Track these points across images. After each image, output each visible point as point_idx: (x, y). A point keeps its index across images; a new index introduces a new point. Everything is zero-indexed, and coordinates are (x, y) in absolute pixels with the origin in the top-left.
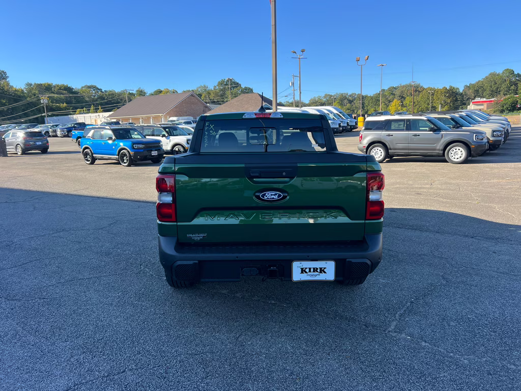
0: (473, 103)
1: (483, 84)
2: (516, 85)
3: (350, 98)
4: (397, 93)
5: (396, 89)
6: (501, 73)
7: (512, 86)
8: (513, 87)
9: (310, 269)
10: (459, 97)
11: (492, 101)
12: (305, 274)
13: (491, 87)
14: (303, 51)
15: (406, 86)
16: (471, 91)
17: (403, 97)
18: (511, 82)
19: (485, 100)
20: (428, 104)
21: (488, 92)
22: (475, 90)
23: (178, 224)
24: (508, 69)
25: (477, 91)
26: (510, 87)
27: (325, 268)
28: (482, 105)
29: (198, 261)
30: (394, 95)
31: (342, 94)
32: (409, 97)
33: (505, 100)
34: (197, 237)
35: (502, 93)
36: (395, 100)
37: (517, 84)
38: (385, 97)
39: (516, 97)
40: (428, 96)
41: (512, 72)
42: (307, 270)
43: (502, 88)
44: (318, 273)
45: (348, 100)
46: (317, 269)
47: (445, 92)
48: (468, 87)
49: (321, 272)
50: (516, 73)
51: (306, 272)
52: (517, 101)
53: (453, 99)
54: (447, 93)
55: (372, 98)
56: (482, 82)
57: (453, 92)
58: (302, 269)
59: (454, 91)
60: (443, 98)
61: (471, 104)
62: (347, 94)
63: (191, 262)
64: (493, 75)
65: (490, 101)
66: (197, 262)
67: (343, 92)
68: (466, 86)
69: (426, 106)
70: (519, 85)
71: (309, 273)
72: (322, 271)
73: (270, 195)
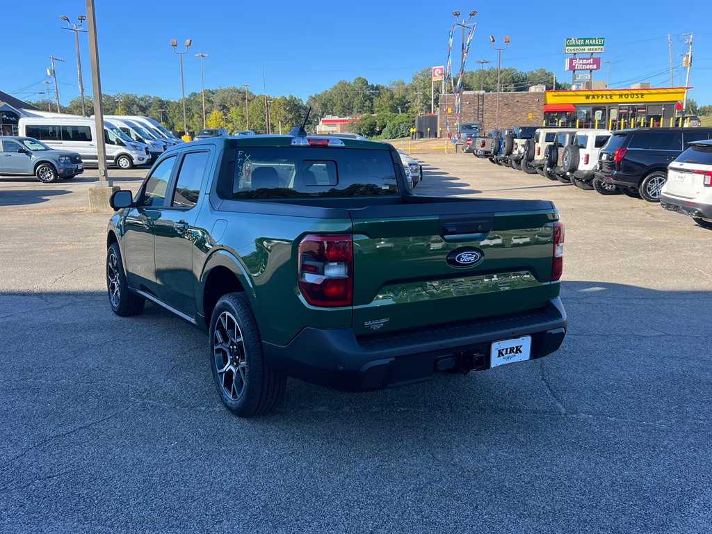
0: (323, 121)
1: (331, 96)
2: (371, 100)
3: (142, 103)
4: (217, 100)
5: (213, 93)
6: (352, 82)
7: (366, 101)
8: (367, 103)
9: (507, 349)
10: (302, 112)
11: (346, 121)
12: (502, 357)
13: (342, 100)
14: (82, 19)
15: (229, 91)
16: (317, 104)
17: (225, 107)
18: (365, 96)
19: (336, 118)
20: (263, 120)
21: (338, 107)
22: (323, 104)
23: (355, 307)
24: (360, 78)
25: (325, 105)
26: (364, 103)
27: (521, 346)
28: (335, 125)
29: (395, 358)
30: (212, 102)
31: (128, 96)
32: (234, 108)
33: (362, 120)
34: (377, 324)
35: (355, 110)
36: (215, 111)
37: (372, 98)
38: (198, 105)
39: (375, 117)
40: (262, 108)
41: (365, 83)
42: (504, 352)
43: (354, 104)
44: (514, 354)
45: (138, 105)
46: (514, 348)
47: (284, 104)
48: (313, 99)
49: (517, 352)
50: (370, 84)
51: (503, 355)
52: (376, 123)
53: (295, 114)
54: (287, 105)
55: (178, 105)
56: (330, 93)
57: (295, 105)
58: (499, 351)
59: (296, 103)
60: (282, 112)
61: (321, 123)
62: (136, 97)
63: (387, 361)
64: (343, 84)
65: (344, 121)
66: (393, 359)
67: (130, 93)
68: (311, 97)
69: (260, 122)
70: (374, 100)
71: (505, 356)
72: (518, 350)
73: (466, 257)
